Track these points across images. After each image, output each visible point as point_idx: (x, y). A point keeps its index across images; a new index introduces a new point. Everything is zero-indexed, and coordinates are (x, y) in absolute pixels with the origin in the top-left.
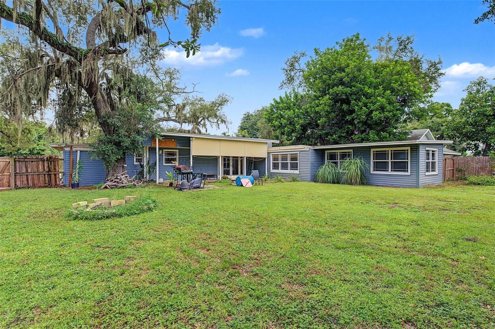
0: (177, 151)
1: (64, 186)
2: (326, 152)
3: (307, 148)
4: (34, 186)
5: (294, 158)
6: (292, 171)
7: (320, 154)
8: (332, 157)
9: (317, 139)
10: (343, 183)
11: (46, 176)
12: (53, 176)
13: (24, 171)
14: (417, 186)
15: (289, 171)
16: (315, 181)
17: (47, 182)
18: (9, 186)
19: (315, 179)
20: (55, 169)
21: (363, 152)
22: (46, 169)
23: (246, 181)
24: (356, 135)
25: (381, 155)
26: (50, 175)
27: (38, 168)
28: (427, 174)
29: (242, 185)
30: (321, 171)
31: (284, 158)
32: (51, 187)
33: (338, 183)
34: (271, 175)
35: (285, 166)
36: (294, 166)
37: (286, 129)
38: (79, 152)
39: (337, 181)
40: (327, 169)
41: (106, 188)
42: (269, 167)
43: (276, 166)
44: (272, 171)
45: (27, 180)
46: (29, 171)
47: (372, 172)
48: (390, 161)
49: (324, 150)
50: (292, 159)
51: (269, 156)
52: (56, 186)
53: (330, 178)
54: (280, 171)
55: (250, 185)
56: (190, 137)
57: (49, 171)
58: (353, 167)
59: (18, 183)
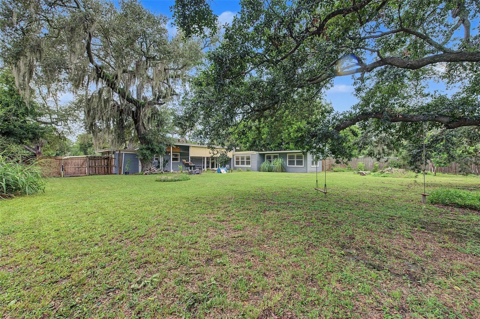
0: (179, 153)
1: (116, 174)
2: (266, 155)
3: (255, 153)
4: (99, 174)
5: (248, 158)
6: (247, 166)
7: (262, 156)
8: (269, 158)
9: (261, 147)
10: (273, 172)
11: (106, 168)
12: (109, 168)
13: (94, 165)
14: (306, 172)
15: (245, 166)
16: (260, 171)
17: (106, 171)
18: (85, 174)
19: (259, 170)
20: (111, 164)
21: (283, 156)
22: (106, 164)
23: (223, 170)
24: (283, 145)
25: (291, 157)
26: (108, 168)
27: (101, 163)
28: (312, 166)
29: (221, 173)
30: (262, 165)
31: (242, 158)
32: (109, 174)
33: (271, 172)
34: (235, 169)
35: (243, 163)
36: (248, 163)
37: (243, 140)
38: (124, 154)
39: (270, 170)
40: (266, 164)
41: (146, 174)
42: (234, 163)
43: (238, 163)
44: (235, 166)
45: (95, 170)
46: (97, 165)
47: (288, 166)
48: (295, 160)
49: (264, 154)
50: (247, 159)
51: (233, 158)
52: (111, 173)
53: (267, 169)
54: (240, 166)
55: (225, 172)
56: (189, 146)
57: (108, 165)
58: (278, 163)
59: (90, 172)
